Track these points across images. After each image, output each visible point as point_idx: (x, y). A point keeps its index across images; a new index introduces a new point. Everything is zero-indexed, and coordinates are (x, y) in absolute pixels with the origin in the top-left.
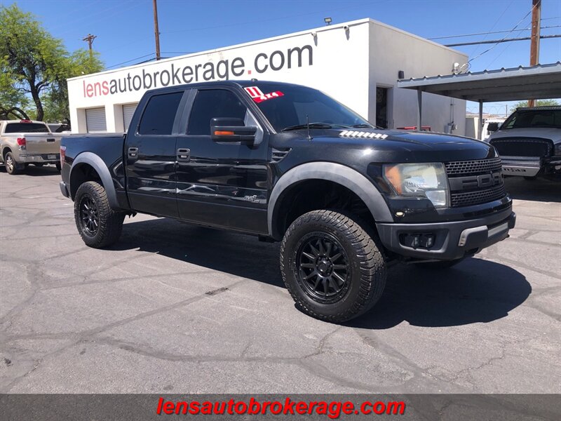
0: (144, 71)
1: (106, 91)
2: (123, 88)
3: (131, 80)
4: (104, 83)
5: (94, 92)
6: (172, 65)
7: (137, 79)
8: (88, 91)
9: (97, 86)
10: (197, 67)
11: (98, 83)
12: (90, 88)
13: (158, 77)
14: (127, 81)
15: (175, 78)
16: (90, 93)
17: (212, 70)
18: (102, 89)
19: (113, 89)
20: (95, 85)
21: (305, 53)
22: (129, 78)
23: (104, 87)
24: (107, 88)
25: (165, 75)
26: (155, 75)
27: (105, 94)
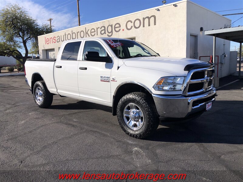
0: (72, 31)
1: (55, 41)
2: (62, 40)
3: (66, 36)
4: (54, 38)
5: (49, 42)
6: (86, 28)
7: (69, 35)
8: (47, 41)
9: (51, 39)
10: (97, 29)
11: (51, 38)
12: (48, 40)
13: (79, 34)
14: (64, 36)
15: (87, 34)
16: (48, 42)
17: (105, 30)
18: (53, 40)
19: (58, 40)
20: (50, 39)
21: (152, 19)
22: (65, 35)
23: (54, 39)
24: (55, 40)
25: (82, 33)
26: (77, 33)
27: (55, 42)
